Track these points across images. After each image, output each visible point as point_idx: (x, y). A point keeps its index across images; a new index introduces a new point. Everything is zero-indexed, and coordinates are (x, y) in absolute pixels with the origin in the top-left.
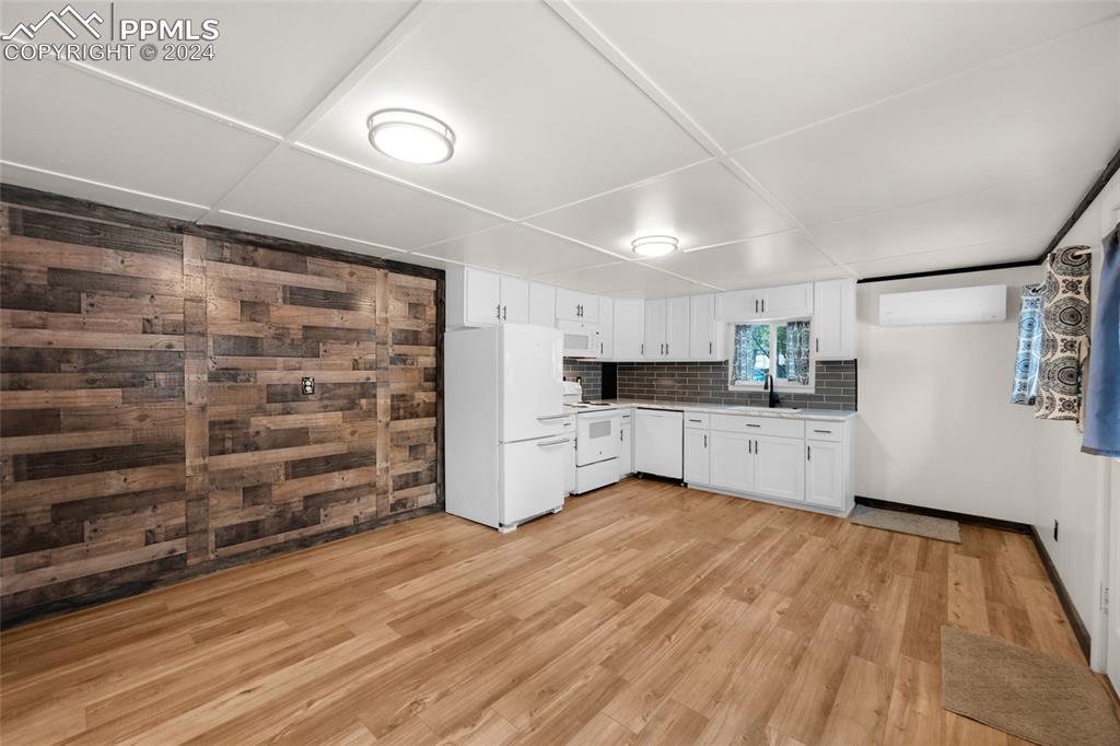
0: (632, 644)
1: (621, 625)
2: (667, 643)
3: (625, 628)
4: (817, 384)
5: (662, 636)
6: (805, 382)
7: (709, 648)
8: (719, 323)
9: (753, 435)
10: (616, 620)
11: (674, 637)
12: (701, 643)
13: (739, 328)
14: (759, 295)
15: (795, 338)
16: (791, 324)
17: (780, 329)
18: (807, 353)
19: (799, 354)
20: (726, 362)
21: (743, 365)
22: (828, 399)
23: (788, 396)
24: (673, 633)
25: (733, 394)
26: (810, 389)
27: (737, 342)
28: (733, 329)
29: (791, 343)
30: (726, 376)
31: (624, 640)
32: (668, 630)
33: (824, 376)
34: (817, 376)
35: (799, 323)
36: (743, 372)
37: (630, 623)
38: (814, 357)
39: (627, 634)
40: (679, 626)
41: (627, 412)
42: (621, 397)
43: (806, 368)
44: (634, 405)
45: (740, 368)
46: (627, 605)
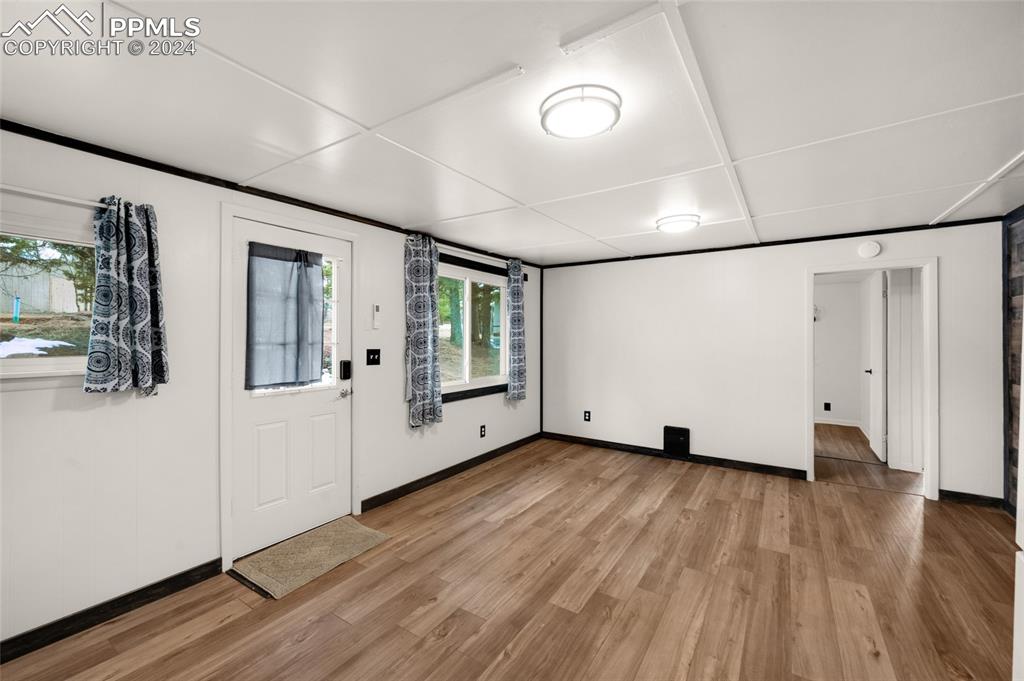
0: (581, 556)
1: (596, 571)
2: (554, 559)
3: (591, 567)
5: (558, 564)
7: (521, 559)
10: (603, 573)
11: (549, 564)
12: (527, 562)
24: (549, 568)
31: (588, 559)
32: (553, 570)
37: (586, 574)
39: (589, 563)
40: (544, 574)
46: (597, 593)
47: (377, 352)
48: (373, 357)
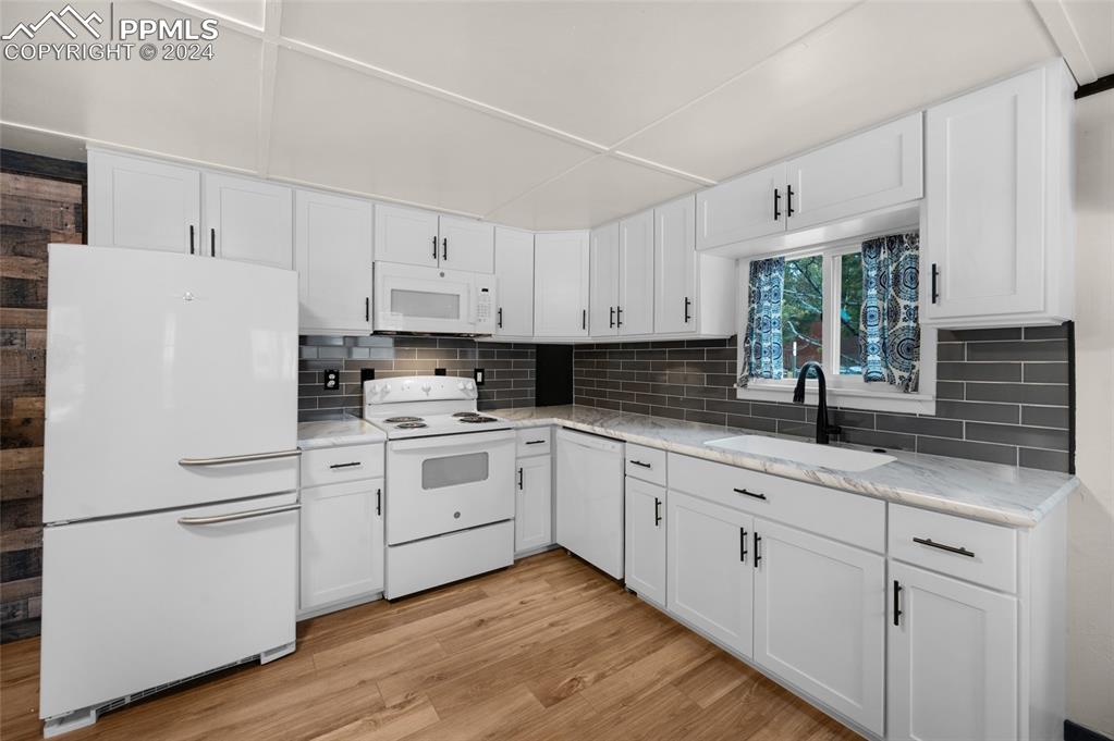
4: (942, 389)
6: (910, 385)
8: (704, 257)
9: (750, 516)
13: (757, 267)
14: (779, 178)
15: (882, 279)
16: (872, 245)
17: (848, 262)
18: (913, 314)
19: (893, 314)
20: (733, 339)
21: (765, 345)
23: (864, 417)
25: (745, 405)
26: (923, 404)
27: (754, 297)
28: (745, 270)
29: (873, 292)
30: (734, 368)
33: (962, 372)
34: (941, 371)
35: (893, 240)
36: (765, 360)
38: (933, 317)
41: (543, 434)
42: (580, 401)
43: (912, 348)
44: (556, 420)
45: (759, 352)
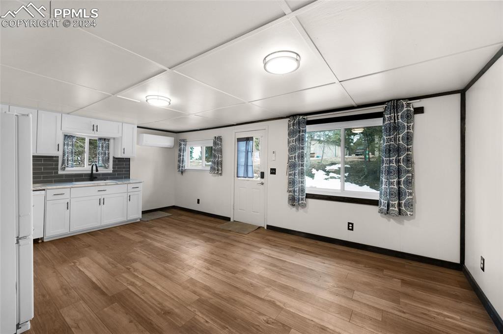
4: (113, 168)
6: (107, 167)
9: (102, 195)
13: (66, 137)
15: (102, 146)
16: (100, 139)
17: (92, 140)
18: (108, 154)
19: (105, 154)
21: (69, 159)
22: (118, 174)
25: (62, 176)
26: (110, 170)
27: (65, 144)
29: (100, 149)
30: (57, 165)
33: (116, 165)
34: (113, 165)
35: (105, 139)
36: (70, 162)
43: (108, 160)
45: (67, 161)
47: (275, 169)
48: (273, 171)
